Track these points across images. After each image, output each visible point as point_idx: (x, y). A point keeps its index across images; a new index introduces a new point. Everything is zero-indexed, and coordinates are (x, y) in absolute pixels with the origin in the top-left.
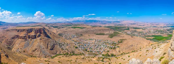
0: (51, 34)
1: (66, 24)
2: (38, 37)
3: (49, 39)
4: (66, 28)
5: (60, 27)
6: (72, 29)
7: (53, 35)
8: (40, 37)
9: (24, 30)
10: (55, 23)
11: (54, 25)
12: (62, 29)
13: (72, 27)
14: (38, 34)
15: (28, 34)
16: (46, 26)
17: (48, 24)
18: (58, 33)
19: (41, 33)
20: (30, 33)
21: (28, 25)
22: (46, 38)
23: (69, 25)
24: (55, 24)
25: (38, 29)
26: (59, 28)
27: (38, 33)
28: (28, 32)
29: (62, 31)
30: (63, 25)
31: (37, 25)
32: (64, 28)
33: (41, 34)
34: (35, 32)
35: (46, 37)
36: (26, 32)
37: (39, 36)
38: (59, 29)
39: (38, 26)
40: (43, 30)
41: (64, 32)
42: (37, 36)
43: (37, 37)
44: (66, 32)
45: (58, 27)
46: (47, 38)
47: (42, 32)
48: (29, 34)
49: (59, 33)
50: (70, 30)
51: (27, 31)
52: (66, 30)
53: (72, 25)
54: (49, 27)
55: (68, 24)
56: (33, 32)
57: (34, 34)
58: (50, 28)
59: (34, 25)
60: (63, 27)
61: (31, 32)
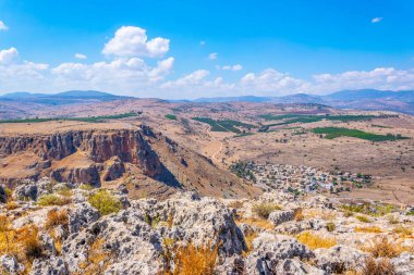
0: (183, 162)
1: (289, 109)
2: (108, 179)
3: (171, 189)
4: (279, 135)
5: (249, 127)
6: (313, 142)
7: (197, 172)
8: (120, 181)
9: (26, 142)
10: (227, 106)
11: (214, 117)
12: (257, 139)
13: (317, 131)
14: (110, 163)
15: (49, 164)
16: (168, 116)
17: (187, 106)
18: (229, 161)
19: (125, 157)
20: (62, 157)
21: (67, 109)
22: (155, 184)
23: (304, 114)
24: (224, 109)
25: (110, 134)
26: (244, 134)
27: (108, 156)
28: (53, 155)
29: (254, 149)
30: (268, 117)
31: (121, 110)
32: (270, 136)
33: (127, 165)
34: (93, 153)
35: (154, 178)
36: (42, 150)
37: (117, 172)
38: (243, 139)
39: (121, 116)
40: (140, 140)
41: (268, 155)
42: (106, 172)
43: (102, 177)
44: (279, 159)
45: (239, 124)
46: (159, 184)
47: (134, 151)
48: (58, 165)
49: (236, 158)
50: (299, 144)
51: (49, 147)
52: (279, 146)
53: (320, 118)
54: (184, 122)
55: (299, 109)
56: (80, 152)
57: (86, 165)
58: (189, 131)
59: (98, 113)
60: (265, 129)
61: (73, 150)
